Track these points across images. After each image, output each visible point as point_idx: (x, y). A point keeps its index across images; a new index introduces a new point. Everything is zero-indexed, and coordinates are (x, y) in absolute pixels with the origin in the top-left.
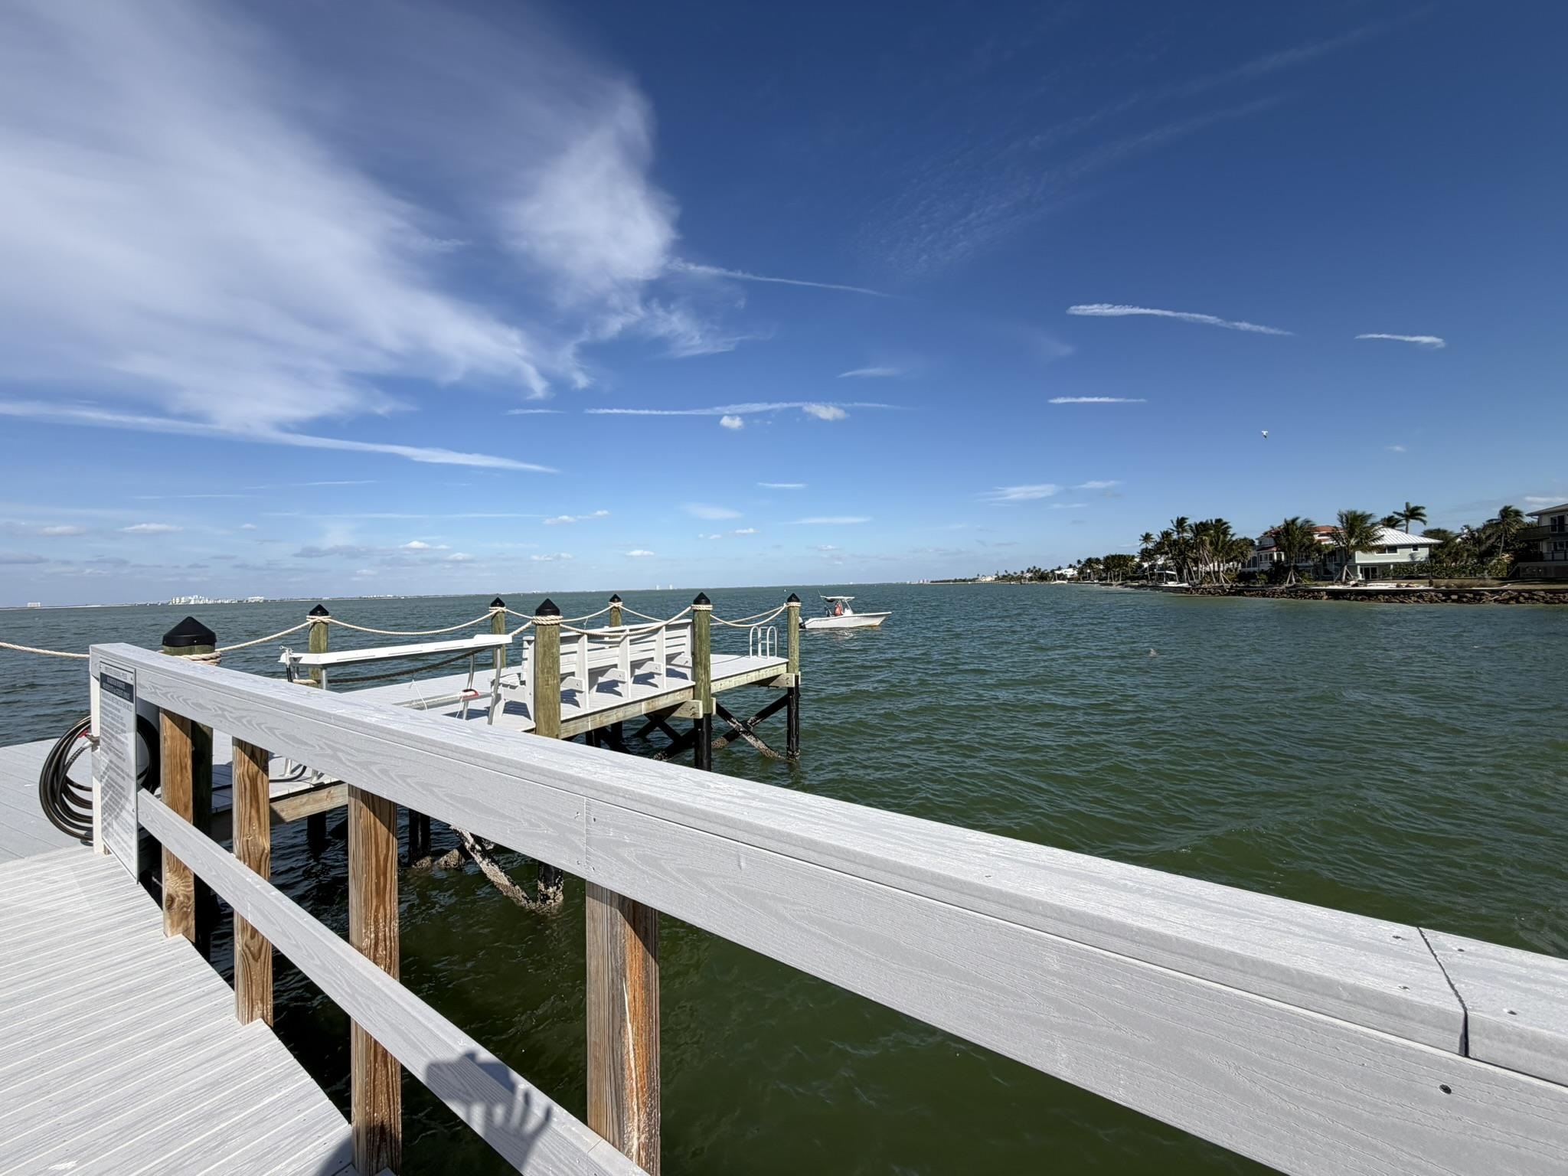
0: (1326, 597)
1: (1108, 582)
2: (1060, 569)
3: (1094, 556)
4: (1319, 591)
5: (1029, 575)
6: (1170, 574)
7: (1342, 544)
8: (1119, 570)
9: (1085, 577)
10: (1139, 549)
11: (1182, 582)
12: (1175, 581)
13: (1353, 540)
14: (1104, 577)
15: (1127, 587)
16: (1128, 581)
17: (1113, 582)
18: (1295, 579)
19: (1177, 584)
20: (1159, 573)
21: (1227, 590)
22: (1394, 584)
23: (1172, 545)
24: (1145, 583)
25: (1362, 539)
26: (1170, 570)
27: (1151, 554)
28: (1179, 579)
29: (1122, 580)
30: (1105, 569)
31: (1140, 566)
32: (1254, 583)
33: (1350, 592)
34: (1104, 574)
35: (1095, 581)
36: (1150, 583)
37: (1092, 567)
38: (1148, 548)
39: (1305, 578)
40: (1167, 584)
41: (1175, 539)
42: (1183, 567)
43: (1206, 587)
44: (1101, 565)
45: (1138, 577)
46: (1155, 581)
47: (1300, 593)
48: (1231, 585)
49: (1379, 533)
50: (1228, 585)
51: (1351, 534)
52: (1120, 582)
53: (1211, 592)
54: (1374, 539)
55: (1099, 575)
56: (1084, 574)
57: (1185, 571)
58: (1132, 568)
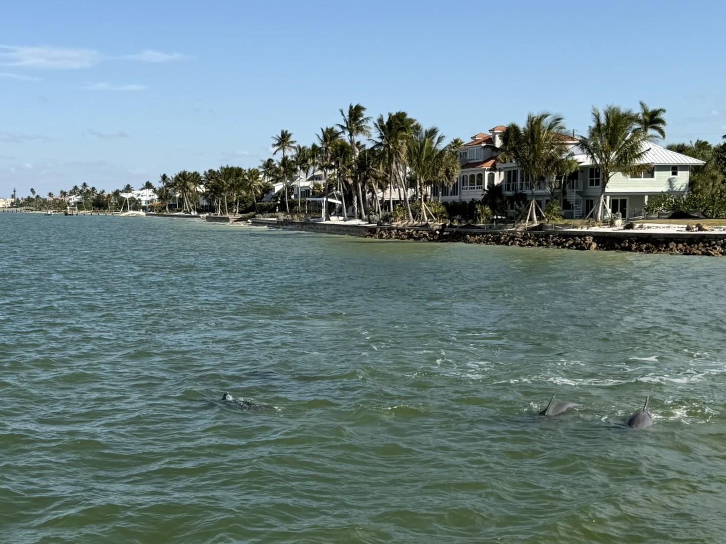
0: (594, 245)
1: (219, 214)
2: (128, 189)
3: (190, 170)
4: (582, 235)
5: (75, 199)
6: (334, 204)
7: (598, 161)
8: (235, 194)
9: (175, 206)
10: (266, 160)
11: (351, 217)
12: (341, 216)
13: (614, 154)
14: (210, 206)
15: (254, 223)
16: (252, 213)
17: (228, 215)
18: (537, 215)
19: (345, 220)
20: (309, 201)
21: (438, 232)
22: (681, 226)
23: (339, 153)
24: (286, 218)
25: (625, 153)
26: (333, 197)
27: (291, 169)
28: (347, 212)
29: (240, 212)
30: (210, 192)
31: (267, 189)
32: (475, 221)
33: (628, 238)
34: (210, 201)
35: (192, 213)
36: (296, 219)
37: (184, 188)
38: (285, 159)
39: (555, 214)
40: (329, 220)
41: (347, 144)
42: (354, 192)
43: (401, 226)
44: (202, 186)
45: (269, 206)
46: (303, 216)
47: (552, 238)
48: (441, 224)
49: (645, 145)
50: (436, 223)
51: (613, 144)
52: (240, 216)
53: (412, 235)
54: (640, 154)
55: (201, 204)
56: (173, 200)
57: (356, 198)
58: (256, 192)
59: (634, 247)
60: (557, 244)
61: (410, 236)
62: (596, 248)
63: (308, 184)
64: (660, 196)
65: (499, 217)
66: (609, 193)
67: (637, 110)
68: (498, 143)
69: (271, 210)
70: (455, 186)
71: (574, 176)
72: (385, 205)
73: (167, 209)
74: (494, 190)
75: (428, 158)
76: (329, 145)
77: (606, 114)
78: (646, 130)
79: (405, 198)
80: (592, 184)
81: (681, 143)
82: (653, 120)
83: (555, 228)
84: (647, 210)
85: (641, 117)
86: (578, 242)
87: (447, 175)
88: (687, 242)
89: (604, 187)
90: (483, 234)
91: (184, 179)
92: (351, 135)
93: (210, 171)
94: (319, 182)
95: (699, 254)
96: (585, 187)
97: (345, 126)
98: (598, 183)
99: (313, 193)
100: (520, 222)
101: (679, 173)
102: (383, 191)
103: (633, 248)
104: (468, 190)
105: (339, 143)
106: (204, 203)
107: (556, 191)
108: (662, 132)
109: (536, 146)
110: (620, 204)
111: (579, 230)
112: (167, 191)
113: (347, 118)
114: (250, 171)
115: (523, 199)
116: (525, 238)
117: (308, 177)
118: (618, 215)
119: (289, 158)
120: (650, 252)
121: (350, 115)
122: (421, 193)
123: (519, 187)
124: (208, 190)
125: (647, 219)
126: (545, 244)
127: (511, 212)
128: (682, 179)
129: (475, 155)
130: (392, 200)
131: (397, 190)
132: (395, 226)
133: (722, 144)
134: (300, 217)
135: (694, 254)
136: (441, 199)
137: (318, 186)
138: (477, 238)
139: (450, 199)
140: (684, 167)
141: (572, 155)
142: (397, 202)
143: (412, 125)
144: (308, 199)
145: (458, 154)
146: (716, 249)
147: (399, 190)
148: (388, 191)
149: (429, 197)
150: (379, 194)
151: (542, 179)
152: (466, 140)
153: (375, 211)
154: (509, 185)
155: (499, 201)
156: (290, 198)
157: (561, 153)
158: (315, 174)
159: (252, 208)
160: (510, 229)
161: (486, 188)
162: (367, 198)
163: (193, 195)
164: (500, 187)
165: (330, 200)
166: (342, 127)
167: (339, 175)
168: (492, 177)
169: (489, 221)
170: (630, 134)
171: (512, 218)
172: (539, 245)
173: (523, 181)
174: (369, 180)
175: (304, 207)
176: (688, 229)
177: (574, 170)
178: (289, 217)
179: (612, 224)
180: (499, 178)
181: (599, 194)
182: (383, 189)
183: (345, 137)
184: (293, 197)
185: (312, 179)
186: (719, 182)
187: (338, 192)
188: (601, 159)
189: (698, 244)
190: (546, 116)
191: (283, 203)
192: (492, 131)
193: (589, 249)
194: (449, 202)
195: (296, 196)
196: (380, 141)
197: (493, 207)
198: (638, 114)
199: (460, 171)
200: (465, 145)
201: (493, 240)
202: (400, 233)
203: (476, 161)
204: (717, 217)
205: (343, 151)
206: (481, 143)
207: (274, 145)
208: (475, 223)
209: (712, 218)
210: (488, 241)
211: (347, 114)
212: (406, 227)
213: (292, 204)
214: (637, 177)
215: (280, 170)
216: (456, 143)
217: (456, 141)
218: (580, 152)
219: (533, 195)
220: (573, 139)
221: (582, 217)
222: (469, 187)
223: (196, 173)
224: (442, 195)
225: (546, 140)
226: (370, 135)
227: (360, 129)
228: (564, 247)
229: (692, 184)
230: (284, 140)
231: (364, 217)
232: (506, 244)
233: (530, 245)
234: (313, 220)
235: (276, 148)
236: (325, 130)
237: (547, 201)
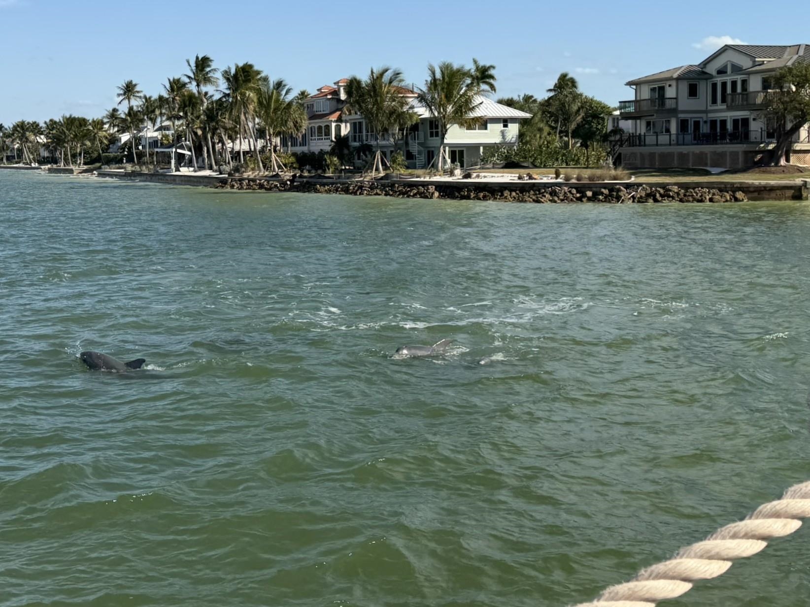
0: (436, 194)
1: (62, 165)
4: (425, 184)
6: (184, 155)
7: (436, 114)
8: (79, 145)
9: (13, 157)
10: (111, 110)
11: (201, 168)
12: (191, 167)
13: (450, 107)
14: (52, 158)
15: (100, 175)
16: (98, 165)
17: (72, 167)
18: (382, 165)
19: (195, 171)
20: (157, 152)
21: (288, 183)
22: (513, 175)
23: (187, 103)
24: (133, 169)
25: (461, 107)
26: (182, 147)
27: (138, 119)
28: (197, 162)
29: (85, 164)
30: (52, 143)
31: (113, 140)
32: (324, 171)
33: (467, 187)
34: (51, 152)
35: (33, 165)
36: (145, 170)
37: (24, 139)
38: (131, 108)
39: (399, 164)
40: (179, 171)
41: (194, 94)
42: (203, 143)
43: (251, 177)
44: (42, 137)
45: (116, 157)
46: (151, 167)
47: (398, 188)
48: (292, 174)
49: (477, 100)
50: (287, 174)
51: (449, 97)
52: (85, 167)
53: (263, 185)
54: (473, 107)
55: (42, 155)
56: (11, 151)
57: (205, 149)
58: (101, 143)
59: (472, 195)
60: (402, 193)
61: (261, 186)
62: (438, 197)
63: (156, 134)
64: (494, 147)
65: (347, 167)
66: (447, 144)
67: (470, 67)
68: (343, 96)
69: (118, 161)
70: (304, 136)
71: (415, 128)
72: (236, 155)
73: (5, 161)
74: (341, 142)
75: (276, 110)
76: (177, 95)
77: (441, 68)
78: (478, 84)
79: (255, 148)
80: (432, 135)
81: (510, 98)
82: (484, 75)
83: (400, 178)
84: (482, 160)
85: (473, 72)
86: (421, 190)
87: (295, 126)
88: (519, 190)
89: (443, 138)
90: (332, 184)
91: (23, 129)
92: (198, 85)
93: (51, 120)
94: (167, 132)
95: (530, 202)
96: (425, 138)
97: (192, 76)
98: (437, 135)
99: (162, 144)
100: (366, 172)
101: (509, 125)
102: (233, 142)
103: (472, 197)
104: (316, 141)
105: (186, 93)
106: (46, 154)
107: (399, 142)
108: (492, 87)
109: (379, 99)
110: (458, 154)
111: (422, 179)
112: (5, 142)
113: (194, 68)
114: (94, 121)
115: (368, 149)
116: (372, 188)
117: (156, 127)
118: (457, 165)
119: (135, 108)
120: (487, 200)
121: (197, 66)
122: (271, 144)
123: (364, 138)
124: (49, 140)
125: (483, 168)
126: (391, 193)
127: (358, 162)
128: (513, 130)
129: (322, 107)
130: (242, 151)
131: (247, 140)
132: (246, 176)
133: (546, 98)
134: (148, 167)
135: (526, 201)
136: (290, 149)
137: (166, 136)
138: (327, 188)
139: (299, 149)
140: (513, 120)
141: (412, 107)
142: (247, 152)
143: (259, 77)
144: (156, 150)
145: (305, 105)
146: (545, 196)
147: (249, 141)
148: (238, 141)
149: (278, 148)
150: (229, 145)
151: (385, 130)
152: (313, 92)
153: (225, 162)
154: (355, 136)
155: (346, 151)
156: (138, 149)
157: (402, 106)
158: (163, 124)
159: (98, 159)
160: (357, 179)
161: (334, 139)
162: (217, 149)
163: (33, 146)
164: (346, 138)
165: (179, 151)
166: (189, 77)
167: (188, 126)
168: (338, 129)
169: (337, 171)
170: (464, 89)
171: (359, 168)
172: (386, 195)
173: (368, 132)
174: (219, 131)
175: (153, 158)
176: (520, 178)
177: (415, 122)
178: (137, 168)
179: (452, 173)
180: (345, 130)
181: (439, 145)
182: (233, 140)
183: (193, 87)
184: (140, 147)
185: (160, 129)
186: (545, 133)
187: (188, 143)
188: (439, 113)
189: (529, 192)
190: (386, 70)
191: (131, 153)
192: (337, 83)
193: (431, 198)
194: (299, 153)
195: (144, 147)
196: (227, 92)
197: (341, 158)
198: (470, 70)
199: (307, 122)
200: (312, 97)
201: (342, 190)
202: (252, 183)
203: (322, 113)
204: (545, 167)
205: (191, 102)
206: (326, 95)
207: (119, 95)
208: (325, 173)
209: (541, 168)
210: (337, 191)
211: (193, 64)
212: (257, 177)
213: (140, 155)
214: (472, 129)
215: (127, 120)
216: (303, 94)
217: (303, 93)
218: (419, 105)
219: (378, 146)
220: (412, 92)
221: (424, 167)
222: (316, 138)
223: (35, 122)
224: (292, 146)
225: (387, 93)
226: (217, 86)
227: (207, 80)
228: (409, 196)
229: (521, 135)
230: (129, 90)
231: (215, 167)
232: (355, 193)
233: (377, 194)
234: (162, 171)
235: (121, 98)
236: (172, 80)
237: (392, 152)
